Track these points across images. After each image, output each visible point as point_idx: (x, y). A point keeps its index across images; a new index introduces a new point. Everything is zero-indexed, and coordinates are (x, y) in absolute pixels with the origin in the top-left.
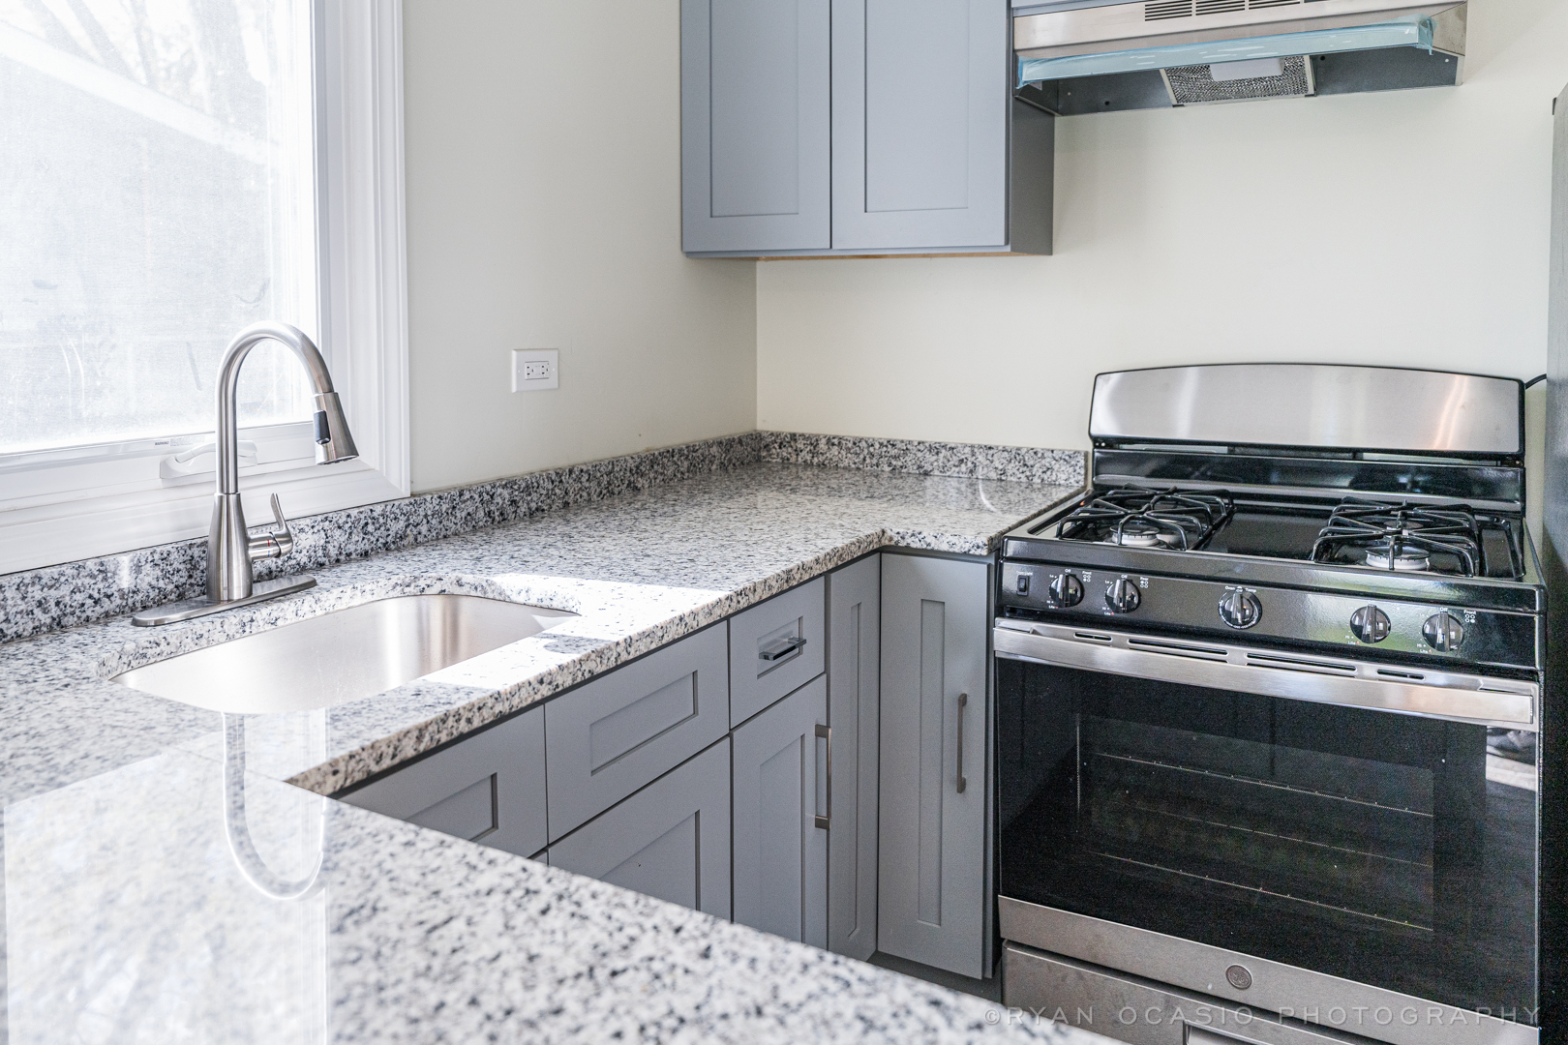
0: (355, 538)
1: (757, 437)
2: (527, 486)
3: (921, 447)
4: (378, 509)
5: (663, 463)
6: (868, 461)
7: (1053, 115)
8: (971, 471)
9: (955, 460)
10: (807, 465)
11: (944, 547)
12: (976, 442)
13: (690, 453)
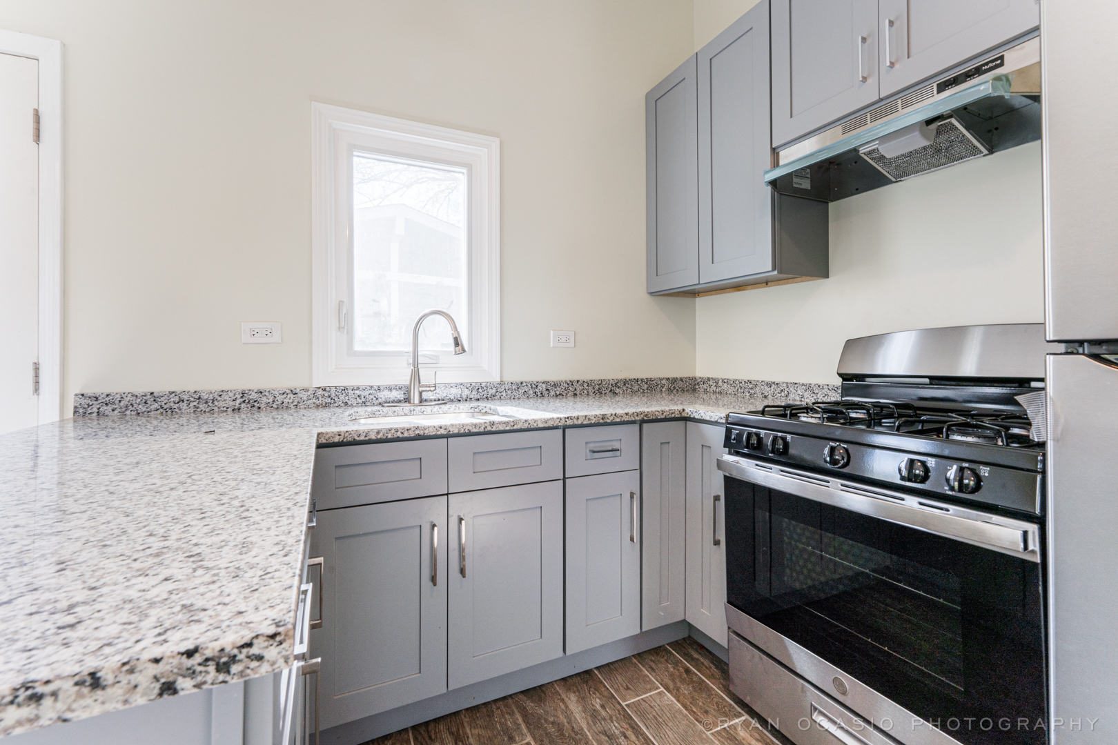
0: (473, 393)
1: (694, 379)
2: (555, 384)
3: (763, 383)
4: (483, 385)
5: (631, 384)
6: (739, 390)
7: (828, 203)
8: (787, 396)
9: (779, 390)
10: (714, 392)
11: (708, 418)
12: (789, 381)
13: (648, 381)
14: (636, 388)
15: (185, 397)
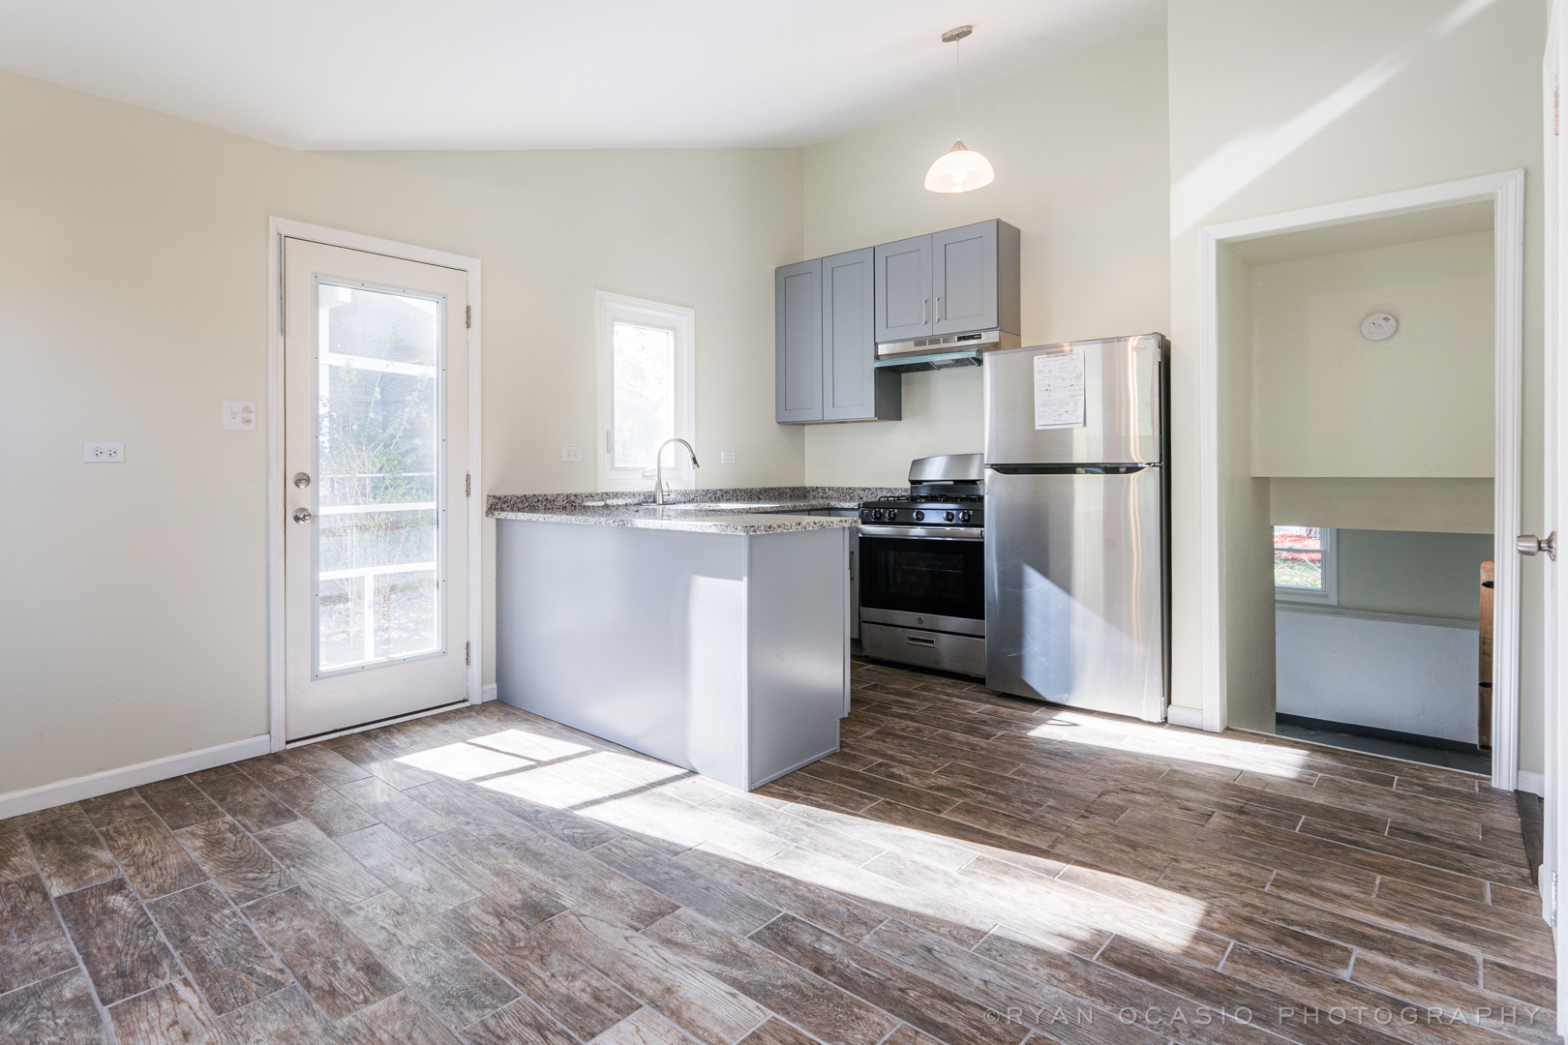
1: (805, 488)
7: (901, 373)
13: (778, 489)
14: (771, 495)
15: (540, 498)
